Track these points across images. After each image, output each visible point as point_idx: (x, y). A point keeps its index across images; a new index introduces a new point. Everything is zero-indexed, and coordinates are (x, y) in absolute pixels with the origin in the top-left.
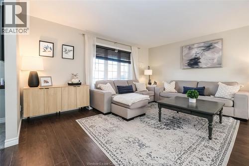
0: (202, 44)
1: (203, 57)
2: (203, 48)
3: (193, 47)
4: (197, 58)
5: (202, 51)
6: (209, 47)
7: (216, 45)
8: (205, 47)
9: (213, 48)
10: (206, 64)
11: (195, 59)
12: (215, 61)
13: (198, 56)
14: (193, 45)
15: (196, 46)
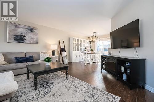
0: (27, 27)
1: (28, 36)
2: (27, 30)
3: (19, 26)
4: (23, 36)
5: (27, 32)
6: (31, 30)
7: (35, 31)
8: (29, 29)
9: (34, 32)
10: (30, 41)
11: (21, 36)
12: (35, 40)
13: (23, 34)
14: (20, 25)
15: (22, 26)
